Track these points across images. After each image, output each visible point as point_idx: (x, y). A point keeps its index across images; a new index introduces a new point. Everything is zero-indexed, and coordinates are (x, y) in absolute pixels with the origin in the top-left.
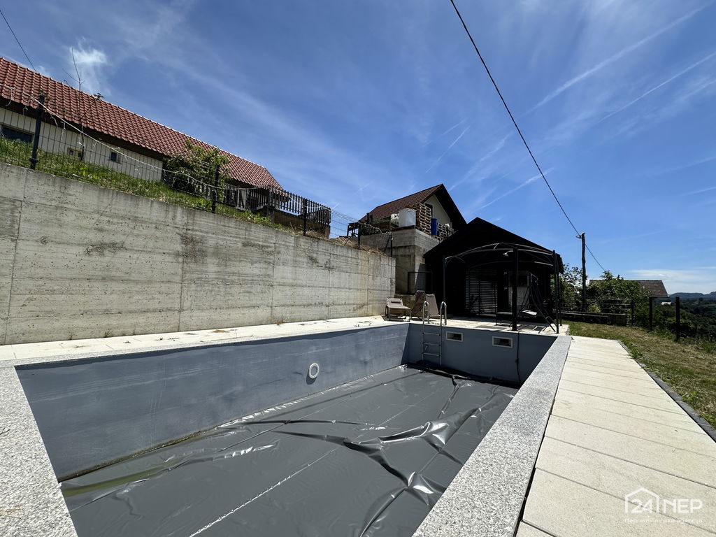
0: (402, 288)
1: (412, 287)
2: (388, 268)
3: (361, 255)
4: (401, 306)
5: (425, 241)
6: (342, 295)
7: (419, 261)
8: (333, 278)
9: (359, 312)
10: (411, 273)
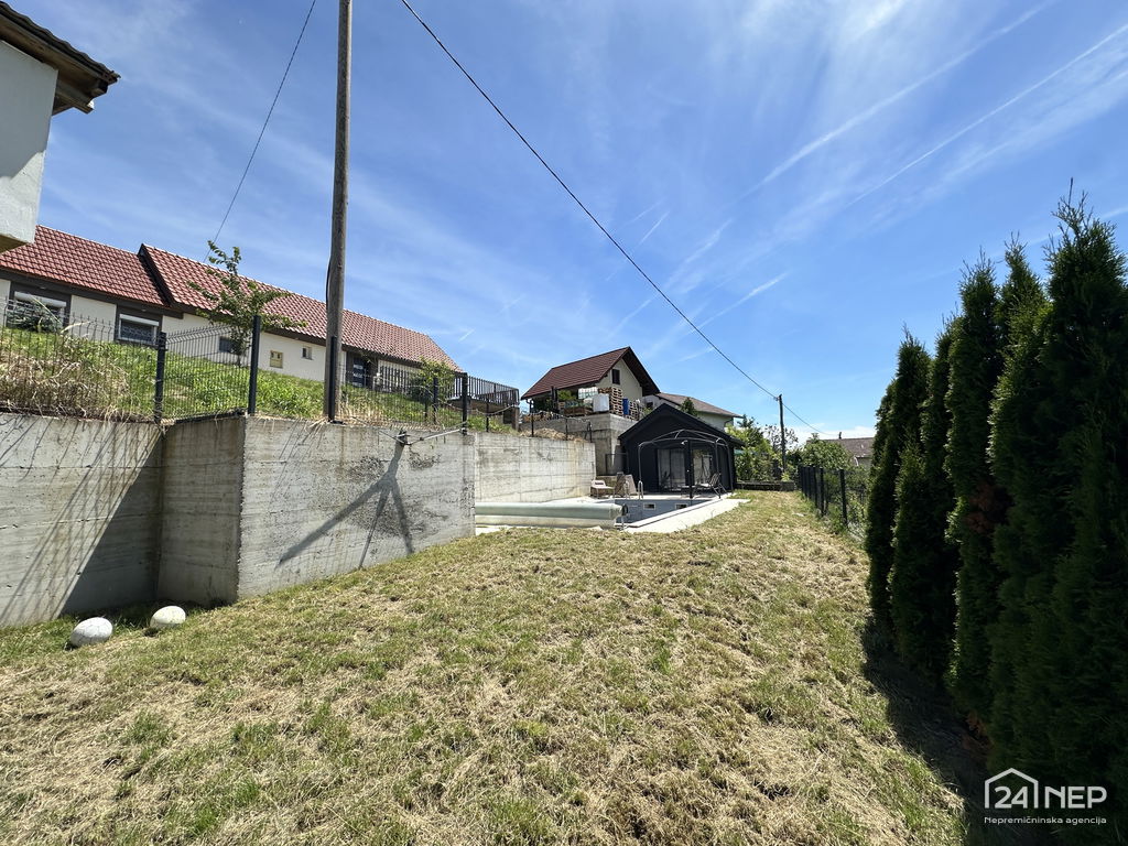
0: (602, 472)
1: (609, 468)
2: (590, 452)
3: (570, 445)
4: (604, 487)
5: (620, 424)
6: (558, 481)
7: (615, 443)
8: (554, 467)
9: (572, 494)
10: (608, 456)
